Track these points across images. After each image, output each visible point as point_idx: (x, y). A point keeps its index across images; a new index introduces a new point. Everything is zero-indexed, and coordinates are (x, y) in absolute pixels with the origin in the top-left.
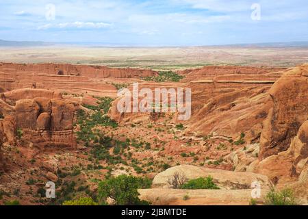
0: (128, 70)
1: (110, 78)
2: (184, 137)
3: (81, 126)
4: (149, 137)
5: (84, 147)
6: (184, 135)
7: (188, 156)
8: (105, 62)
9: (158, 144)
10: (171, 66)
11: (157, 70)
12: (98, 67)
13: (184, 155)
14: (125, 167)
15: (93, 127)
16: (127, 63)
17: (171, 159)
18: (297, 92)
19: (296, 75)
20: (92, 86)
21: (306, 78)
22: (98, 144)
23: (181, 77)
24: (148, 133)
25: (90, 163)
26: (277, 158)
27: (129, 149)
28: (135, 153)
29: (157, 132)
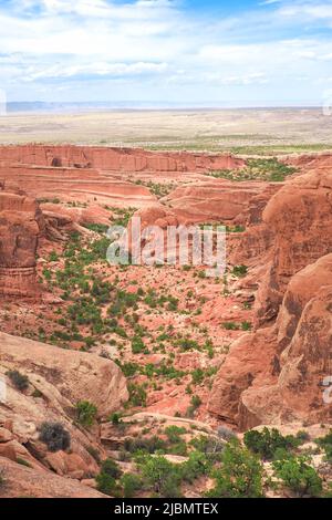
0: (184, 157)
1: (147, 171)
2: (239, 292)
3: (66, 262)
4: (179, 288)
5: (59, 300)
6: (241, 288)
7: (237, 329)
8: (154, 139)
9: (193, 302)
10: (284, 147)
11: (244, 157)
12: (127, 151)
13: (229, 327)
14: (119, 340)
15: (87, 264)
16: (194, 142)
17: (205, 331)
18: (310, 217)
19: (309, 185)
20: (106, 186)
21: (328, 191)
22: (88, 295)
23: (292, 171)
24: (180, 280)
25: (60, 328)
26: (255, 340)
27: (136, 308)
28: (146, 317)
29: (197, 278)
